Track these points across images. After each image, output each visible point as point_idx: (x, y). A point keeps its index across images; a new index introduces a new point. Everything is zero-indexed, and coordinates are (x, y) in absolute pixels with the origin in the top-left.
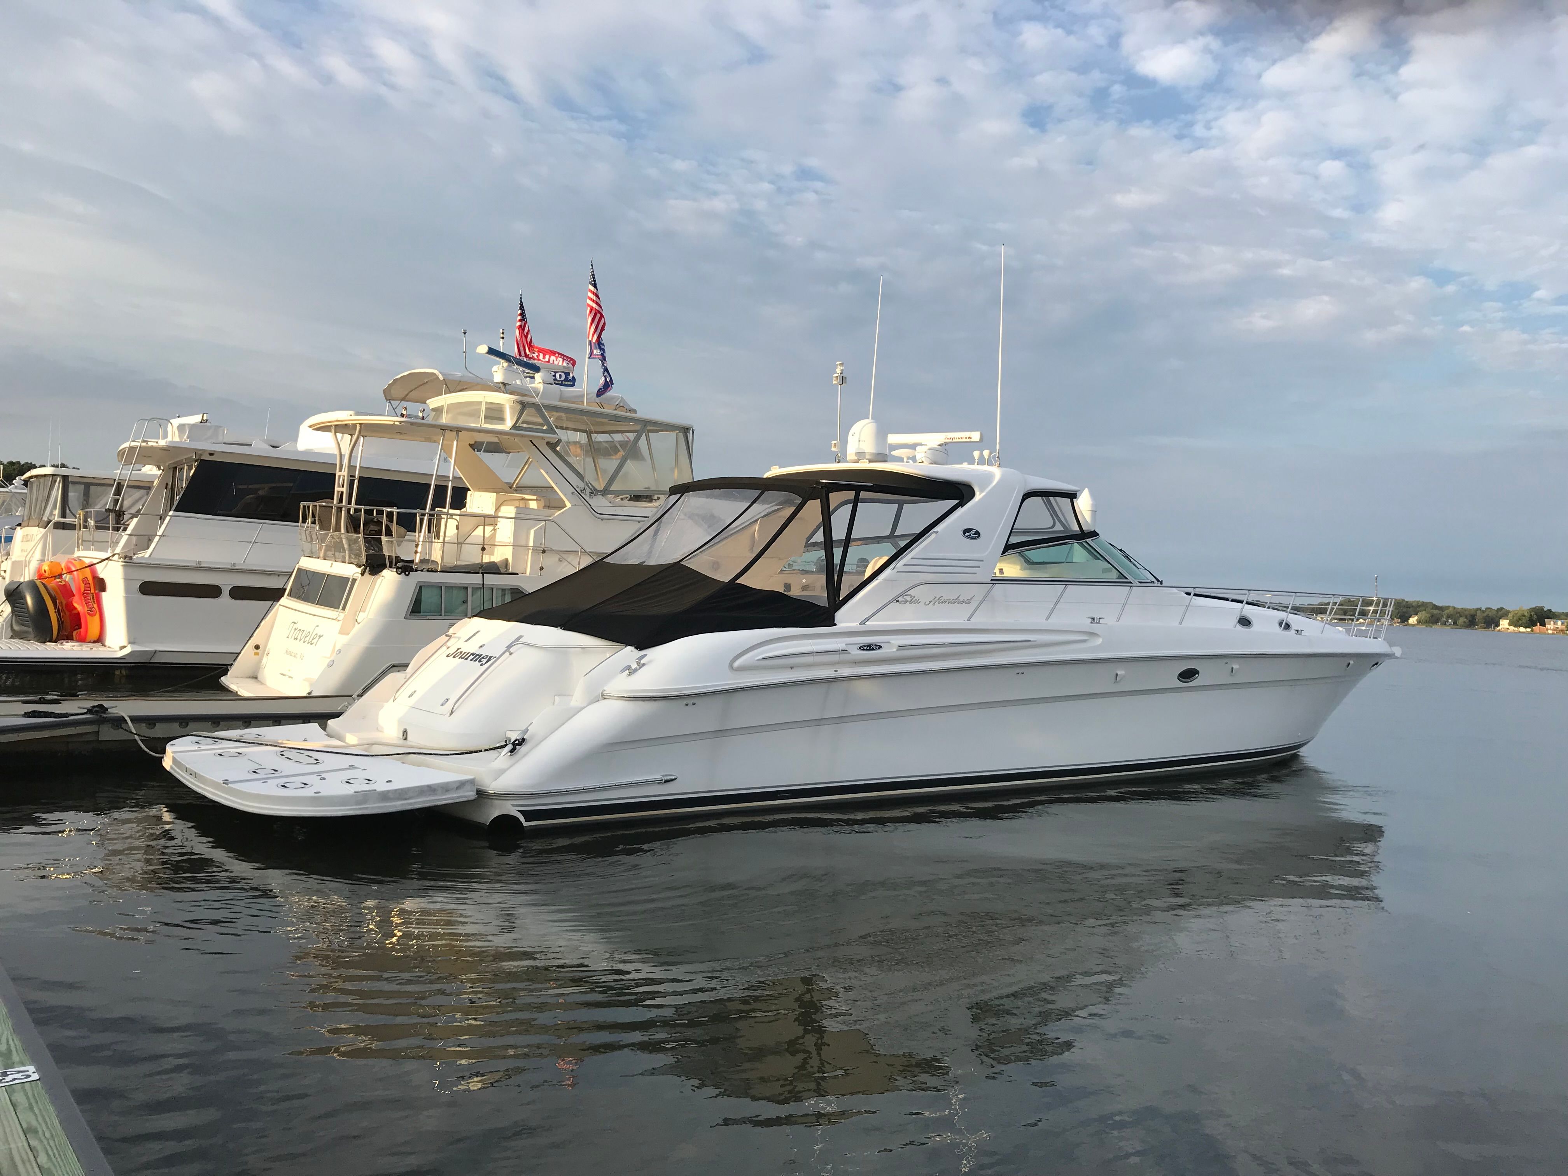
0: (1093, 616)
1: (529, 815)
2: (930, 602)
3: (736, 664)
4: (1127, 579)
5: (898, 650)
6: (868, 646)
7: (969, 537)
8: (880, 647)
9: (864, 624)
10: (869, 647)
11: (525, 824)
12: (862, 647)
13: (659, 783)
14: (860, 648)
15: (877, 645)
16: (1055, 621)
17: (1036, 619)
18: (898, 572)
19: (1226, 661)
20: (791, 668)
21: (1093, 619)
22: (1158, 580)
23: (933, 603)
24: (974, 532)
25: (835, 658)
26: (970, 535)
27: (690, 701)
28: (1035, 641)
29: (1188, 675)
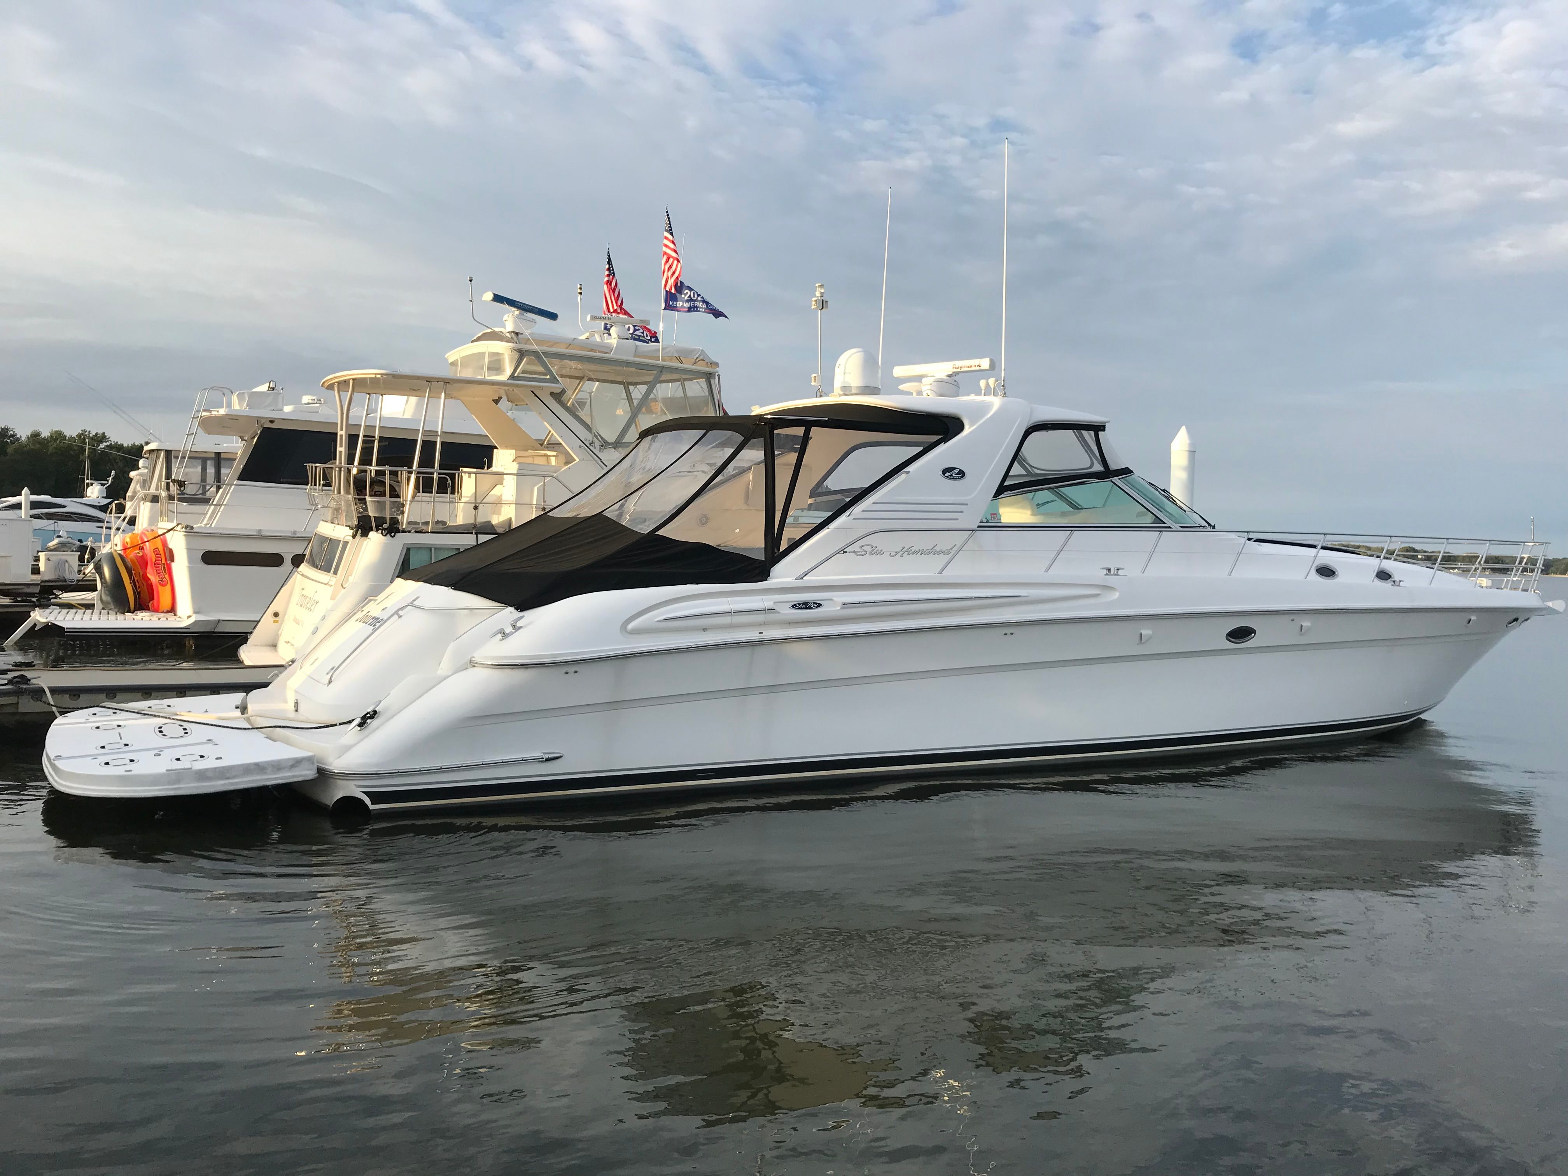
0: (1108, 567)
1: (376, 797)
2: (897, 553)
3: (630, 626)
4: (1164, 523)
5: (842, 608)
6: (803, 604)
7: (951, 478)
8: (819, 605)
9: (802, 578)
10: (806, 606)
11: (372, 807)
12: (795, 605)
13: (539, 761)
14: (793, 606)
15: (815, 603)
16: (1059, 572)
17: (1034, 570)
18: (854, 519)
19: (1292, 617)
20: (705, 630)
21: (1109, 570)
22: (1210, 525)
23: (900, 553)
24: (956, 471)
25: (760, 618)
26: (951, 475)
27: (571, 669)
28: (1027, 596)
29: (1240, 634)
